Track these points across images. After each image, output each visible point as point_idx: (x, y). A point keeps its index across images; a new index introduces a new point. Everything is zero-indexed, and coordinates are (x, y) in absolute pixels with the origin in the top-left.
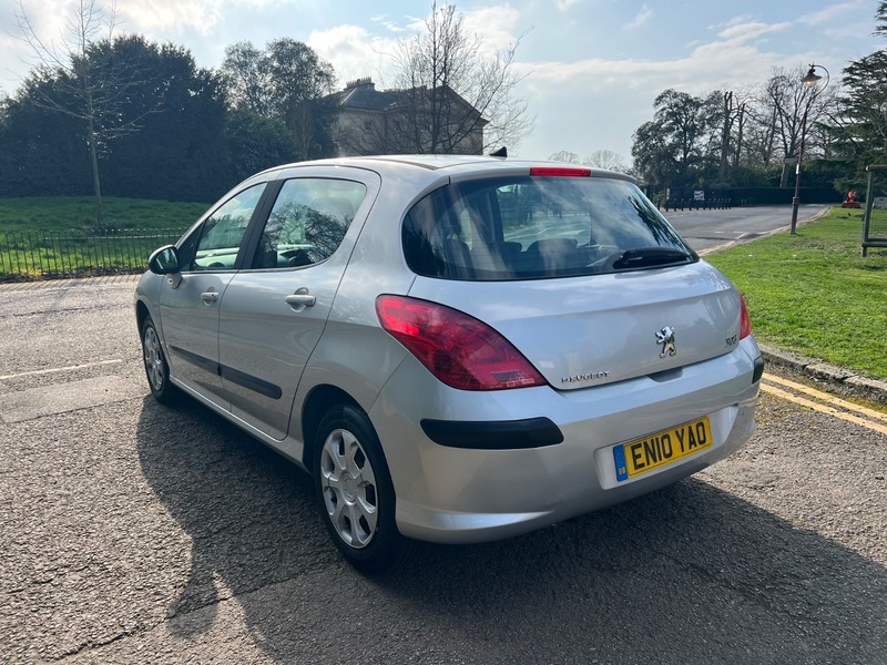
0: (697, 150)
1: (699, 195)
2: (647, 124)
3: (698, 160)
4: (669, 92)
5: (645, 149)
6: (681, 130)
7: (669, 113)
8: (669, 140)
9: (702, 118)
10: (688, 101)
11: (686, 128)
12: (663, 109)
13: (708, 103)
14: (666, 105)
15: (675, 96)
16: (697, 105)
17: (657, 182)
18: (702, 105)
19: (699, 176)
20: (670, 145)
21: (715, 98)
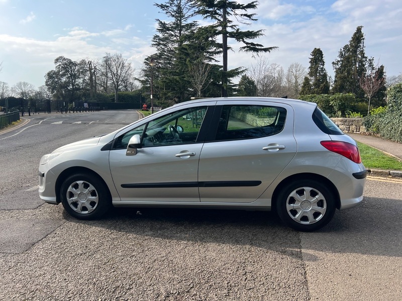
0: (78, 85)
1: (86, 105)
2: (52, 71)
3: (79, 89)
4: (61, 57)
5: (52, 83)
6: (69, 75)
7: (62, 67)
8: (64, 79)
9: (78, 71)
10: (71, 62)
11: (71, 75)
12: (60, 65)
13: (80, 64)
14: (60, 63)
15: (64, 59)
16: (75, 64)
17: (61, 99)
18: (77, 65)
19: (83, 96)
20: (65, 82)
21: (83, 62)
